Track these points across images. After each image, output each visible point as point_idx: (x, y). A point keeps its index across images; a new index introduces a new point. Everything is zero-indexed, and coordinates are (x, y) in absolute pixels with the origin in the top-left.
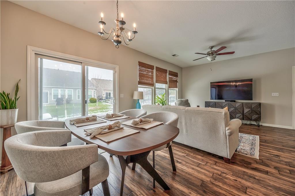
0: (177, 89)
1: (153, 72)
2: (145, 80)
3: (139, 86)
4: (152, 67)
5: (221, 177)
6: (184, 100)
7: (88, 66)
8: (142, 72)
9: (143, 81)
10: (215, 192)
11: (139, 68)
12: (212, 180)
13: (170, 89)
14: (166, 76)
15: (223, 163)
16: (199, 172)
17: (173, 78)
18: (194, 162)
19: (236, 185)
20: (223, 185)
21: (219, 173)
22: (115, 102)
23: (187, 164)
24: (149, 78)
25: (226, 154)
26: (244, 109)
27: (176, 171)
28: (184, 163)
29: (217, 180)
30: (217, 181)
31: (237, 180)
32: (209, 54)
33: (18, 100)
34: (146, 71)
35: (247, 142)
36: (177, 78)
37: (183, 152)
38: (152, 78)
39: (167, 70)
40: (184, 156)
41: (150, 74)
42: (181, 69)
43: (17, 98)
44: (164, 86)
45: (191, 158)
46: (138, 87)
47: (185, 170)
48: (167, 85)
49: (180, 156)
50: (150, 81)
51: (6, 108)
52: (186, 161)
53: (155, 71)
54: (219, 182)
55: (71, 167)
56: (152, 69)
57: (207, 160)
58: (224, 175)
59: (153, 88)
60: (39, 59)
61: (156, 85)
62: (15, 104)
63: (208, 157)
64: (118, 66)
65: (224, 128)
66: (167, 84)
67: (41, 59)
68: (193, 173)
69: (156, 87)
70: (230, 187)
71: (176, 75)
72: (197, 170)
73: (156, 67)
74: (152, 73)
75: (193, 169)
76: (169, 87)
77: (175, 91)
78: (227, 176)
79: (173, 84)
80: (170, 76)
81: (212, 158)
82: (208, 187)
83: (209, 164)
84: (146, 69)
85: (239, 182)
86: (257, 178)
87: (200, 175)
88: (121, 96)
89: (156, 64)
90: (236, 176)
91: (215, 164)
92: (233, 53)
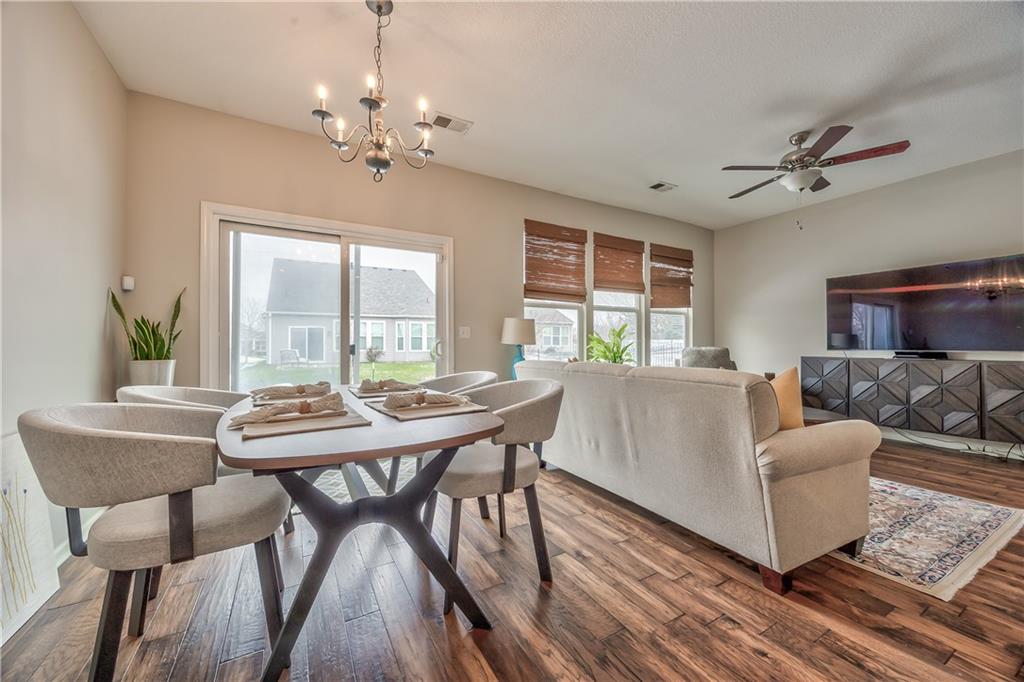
0: (691, 310)
1: (584, 252)
2: (551, 281)
3: (525, 300)
4: (579, 237)
5: (706, 632)
6: (710, 351)
7: (360, 244)
8: (538, 255)
9: (543, 283)
10: (640, 671)
11: (527, 242)
12: (660, 632)
13: (654, 312)
14: (639, 264)
15: (755, 586)
16: (630, 597)
17: (668, 270)
18: (637, 564)
19: (749, 667)
20: (691, 658)
21: (710, 615)
22: (440, 352)
23: (604, 568)
24: (566, 272)
25: (766, 551)
26: (987, 390)
27: (551, 581)
28: (598, 561)
29: (682, 636)
30: (680, 640)
31: (764, 655)
32: (786, 166)
33: (177, 340)
34: (555, 251)
35: (942, 528)
36: (691, 270)
37: (624, 528)
38: (580, 272)
39: (643, 243)
40: (615, 543)
41: (572, 259)
42: (709, 234)
43: (174, 333)
44: (630, 299)
45: (638, 551)
46: (523, 305)
47: (585, 583)
48: (643, 296)
49: (601, 538)
50: (571, 283)
51: (147, 357)
52: (611, 556)
53: (589, 247)
54: (685, 643)
55: (128, 481)
56: (578, 243)
57: (695, 567)
58: (726, 626)
59: (585, 307)
60: (232, 233)
61: (594, 297)
62: (169, 348)
63: (707, 560)
64: (452, 239)
65: (750, 448)
66: (642, 290)
67: (237, 234)
68: (607, 597)
69: (595, 304)
70: (718, 668)
71: (684, 258)
72: (631, 592)
73: (595, 234)
74: (581, 255)
75: (617, 585)
76: (653, 304)
77: (683, 317)
78: (738, 633)
79: (671, 290)
80: (658, 265)
81: (722, 565)
82: (630, 650)
83: (691, 581)
84: (556, 244)
85: (775, 661)
86: (871, 665)
87: (628, 608)
88: (461, 333)
89: (592, 226)
90: (773, 641)
91: (717, 586)
92: (902, 146)
